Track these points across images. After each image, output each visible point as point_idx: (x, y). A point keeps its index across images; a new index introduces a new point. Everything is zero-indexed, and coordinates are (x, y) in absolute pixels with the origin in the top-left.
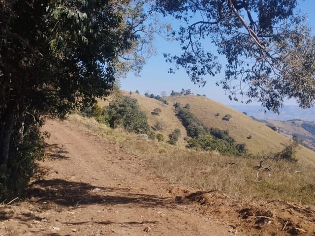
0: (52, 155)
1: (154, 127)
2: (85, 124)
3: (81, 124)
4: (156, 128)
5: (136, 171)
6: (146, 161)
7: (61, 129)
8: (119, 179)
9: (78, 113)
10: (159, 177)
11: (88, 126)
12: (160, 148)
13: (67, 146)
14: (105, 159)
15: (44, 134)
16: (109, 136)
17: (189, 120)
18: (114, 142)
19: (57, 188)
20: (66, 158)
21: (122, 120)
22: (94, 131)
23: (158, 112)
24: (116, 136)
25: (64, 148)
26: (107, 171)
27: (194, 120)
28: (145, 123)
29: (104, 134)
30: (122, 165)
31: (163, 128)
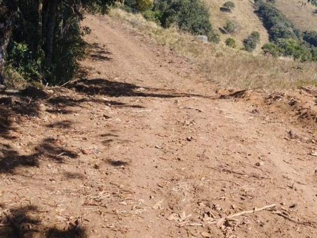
0: (92, 56)
1: (223, 29)
2: (130, 20)
3: (125, 21)
4: (226, 31)
5: (186, 75)
6: (199, 65)
7: (101, 25)
8: (166, 81)
9: (121, 8)
10: (209, 80)
11: (133, 24)
12: (218, 51)
13: (109, 46)
14: (152, 62)
15: (84, 29)
16: (157, 36)
17: (273, 19)
18: (163, 43)
19: (101, 86)
20: (108, 59)
21: (176, 18)
22: (141, 29)
23: (230, 8)
24: (166, 37)
25: (105, 48)
26: (154, 74)
27: (280, 19)
28: (206, 22)
29: (152, 34)
30: (170, 69)
31: (236, 30)
